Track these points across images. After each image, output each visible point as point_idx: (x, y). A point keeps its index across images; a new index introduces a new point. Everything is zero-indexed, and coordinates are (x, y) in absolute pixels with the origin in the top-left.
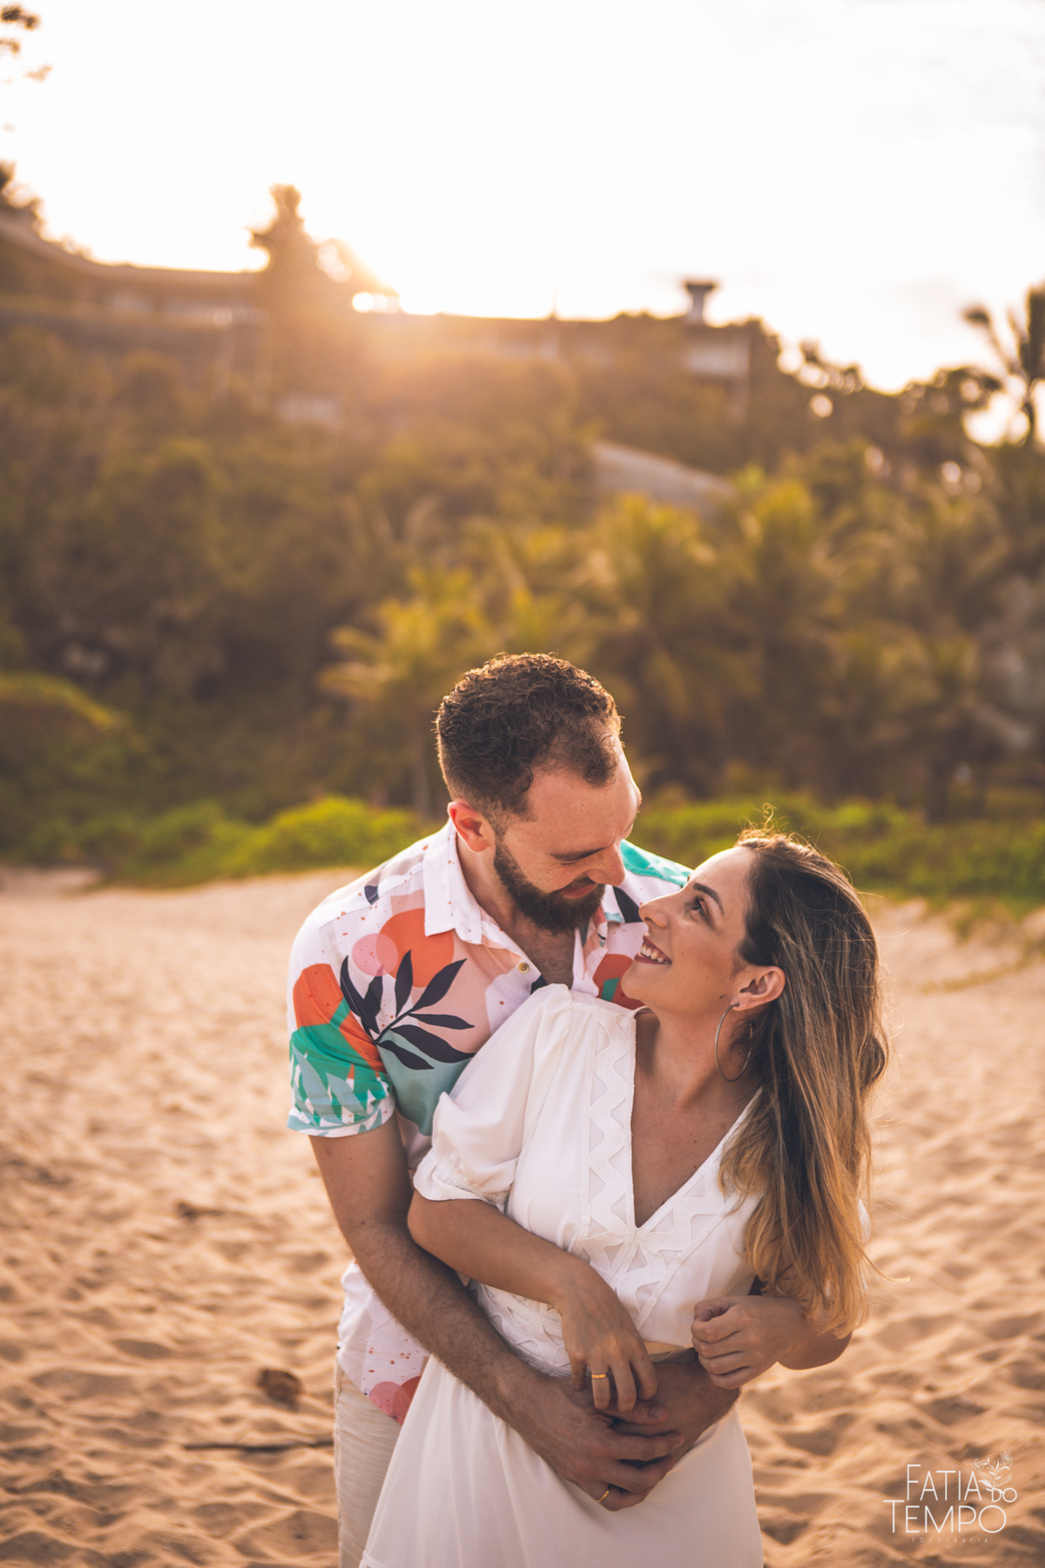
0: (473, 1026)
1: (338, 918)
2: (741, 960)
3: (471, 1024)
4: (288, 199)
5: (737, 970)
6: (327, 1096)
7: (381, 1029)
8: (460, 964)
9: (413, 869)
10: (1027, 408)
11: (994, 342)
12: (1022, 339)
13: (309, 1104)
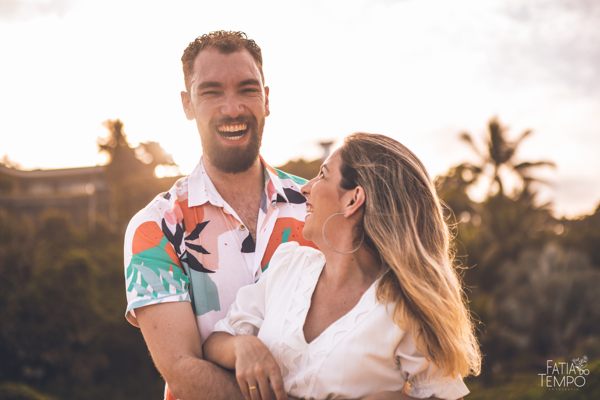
0: (209, 253)
1: (155, 203)
6: (160, 281)
8: (206, 223)
9: (184, 184)
10: (497, 179)
11: (475, 149)
12: (489, 145)
13: (149, 288)
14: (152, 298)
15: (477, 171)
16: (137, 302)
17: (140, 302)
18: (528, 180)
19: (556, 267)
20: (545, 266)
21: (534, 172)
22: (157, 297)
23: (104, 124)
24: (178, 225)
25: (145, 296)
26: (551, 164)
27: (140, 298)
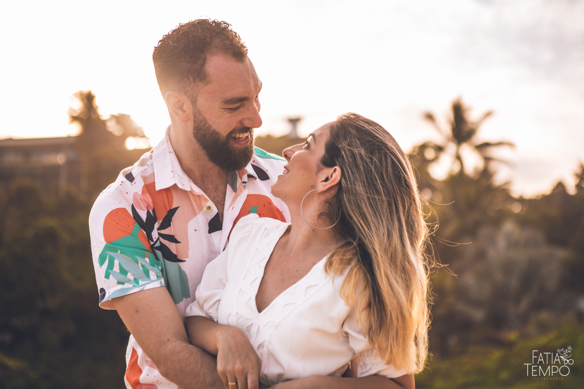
0: (180, 242)
1: (121, 185)
2: (321, 165)
3: (179, 241)
4: (88, 99)
5: (319, 170)
6: (139, 268)
7: (155, 240)
8: (176, 209)
9: (149, 163)
10: (458, 158)
11: (438, 128)
12: (452, 125)
13: (130, 276)
14: (134, 286)
15: (439, 149)
16: (119, 290)
17: (122, 290)
18: (487, 159)
19: (513, 244)
20: (501, 243)
21: (494, 152)
22: (138, 284)
23: (76, 95)
24: (148, 212)
25: (126, 284)
26: (511, 145)
27: (120, 287)
